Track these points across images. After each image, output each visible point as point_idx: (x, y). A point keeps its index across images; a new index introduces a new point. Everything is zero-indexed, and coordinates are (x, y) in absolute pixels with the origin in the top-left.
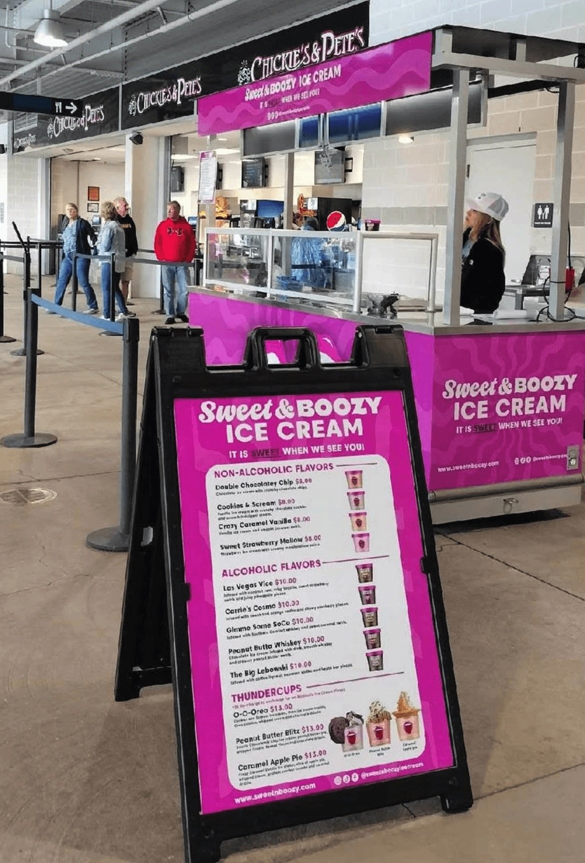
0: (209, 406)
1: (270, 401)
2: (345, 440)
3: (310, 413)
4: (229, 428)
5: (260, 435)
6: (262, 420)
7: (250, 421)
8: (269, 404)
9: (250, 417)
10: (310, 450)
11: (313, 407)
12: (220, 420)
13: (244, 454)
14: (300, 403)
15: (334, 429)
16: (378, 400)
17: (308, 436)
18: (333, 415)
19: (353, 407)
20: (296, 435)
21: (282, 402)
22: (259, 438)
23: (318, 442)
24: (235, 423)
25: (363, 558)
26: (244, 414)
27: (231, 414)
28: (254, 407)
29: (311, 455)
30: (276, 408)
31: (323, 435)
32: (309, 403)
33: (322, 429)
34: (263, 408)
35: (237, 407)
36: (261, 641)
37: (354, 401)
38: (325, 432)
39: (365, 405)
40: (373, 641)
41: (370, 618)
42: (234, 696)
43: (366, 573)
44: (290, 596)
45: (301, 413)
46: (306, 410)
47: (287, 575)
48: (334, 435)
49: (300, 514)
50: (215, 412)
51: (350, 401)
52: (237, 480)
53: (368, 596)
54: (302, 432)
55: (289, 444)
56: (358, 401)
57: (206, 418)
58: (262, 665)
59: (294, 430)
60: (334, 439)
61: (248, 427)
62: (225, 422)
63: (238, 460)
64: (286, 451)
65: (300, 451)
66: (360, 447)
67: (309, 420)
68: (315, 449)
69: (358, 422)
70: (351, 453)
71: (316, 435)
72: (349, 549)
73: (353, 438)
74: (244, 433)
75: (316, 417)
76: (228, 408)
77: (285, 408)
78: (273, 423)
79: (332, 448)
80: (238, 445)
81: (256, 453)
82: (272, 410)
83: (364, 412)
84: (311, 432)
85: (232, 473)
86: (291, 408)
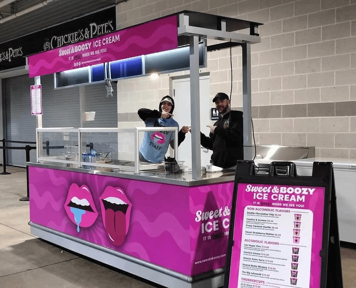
0: (249, 186)
1: (271, 186)
2: (296, 203)
3: (285, 192)
4: (255, 194)
5: (265, 197)
6: (267, 193)
7: (263, 193)
8: (270, 187)
9: (262, 191)
10: (282, 205)
11: (286, 190)
12: (252, 191)
13: (259, 203)
14: (282, 188)
15: (293, 198)
16: (314, 190)
17: (282, 200)
18: (294, 193)
19: (302, 191)
20: (278, 199)
21: (275, 187)
22: (264, 198)
23: (286, 202)
24: (257, 192)
25: (296, 245)
26: (261, 190)
27: (256, 190)
28: (265, 188)
29: (282, 207)
30: (272, 189)
31: (288, 200)
32: (285, 188)
33: (288, 198)
34: (268, 188)
35: (259, 187)
36: (254, 264)
37: (303, 189)
38: (289, 199)
39: (308, 191)
40: (294, 274)
41: (295, 267)
42: (242, 278)
43: (296, 251)
44: (266, 252)
45: (281, 191)
46: (283, 191)
47: (266, 245)
48: (293, 201)
49: (275, 226)
50: (251, 188)
51: (301, 189)
52: (255, 211)
53: (295, 259)
54: (281, 198)
55: (275, 202)
56: (305, 189)
57: (248, 190)
58: (253, 271)
59: (278, 197)
60: (293, 202)
61: (261, 195)
62: (254, 192)
63: (256, 205)
64: (273, 204)
65: (278, 204)
66: (303, 206)
67: (284, 194)
68: (284, 205)
69: (303, 197)
70: (298, 208)
71: (286, 200)
72: (291, 241)
73: (300, 202)
74: (260, 196)
75: (287, 193)
76: (256, 187)
77: (275, 189)
78: (270, 194)
79: (290, 205)
80: (257, 200)
81: (263, 203)
82: (271, 189)
83: (307, 193)
84: (284, 198)
85: (253, 209)
86: (278, 189)
